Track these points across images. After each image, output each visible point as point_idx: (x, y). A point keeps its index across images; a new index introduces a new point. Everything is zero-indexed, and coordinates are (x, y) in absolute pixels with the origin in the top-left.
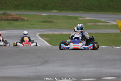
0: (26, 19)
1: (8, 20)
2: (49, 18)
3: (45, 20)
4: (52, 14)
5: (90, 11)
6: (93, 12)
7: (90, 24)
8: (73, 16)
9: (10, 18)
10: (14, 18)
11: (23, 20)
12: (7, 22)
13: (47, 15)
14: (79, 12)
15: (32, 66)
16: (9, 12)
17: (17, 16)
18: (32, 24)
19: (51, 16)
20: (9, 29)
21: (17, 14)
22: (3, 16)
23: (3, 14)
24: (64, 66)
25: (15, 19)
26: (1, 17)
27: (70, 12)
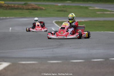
0: (44, 9)
1: (29, 9)
2: (63, 8)
3: (60, 9)
4: (66, 5)
5: (99, 2)
6: (101, 3)
7: (99, 13)
8: (84, 6)
9: (30, 7)
10: (33, 7)
11: (41, 9)
12: (28, 11)
13: (62, 5)
14: (89, 2)
15: (50, 49)
16: (29, 3)
17: (36, 6)
18: (49, 13)
19: (65, 6)
20: (29, 17)
21: (36, 4)
22: (24, 6)
23: (25, 4)
24: (77, 49)
25: (35, 8)
26: (23, 6)
27: (81, 3)
